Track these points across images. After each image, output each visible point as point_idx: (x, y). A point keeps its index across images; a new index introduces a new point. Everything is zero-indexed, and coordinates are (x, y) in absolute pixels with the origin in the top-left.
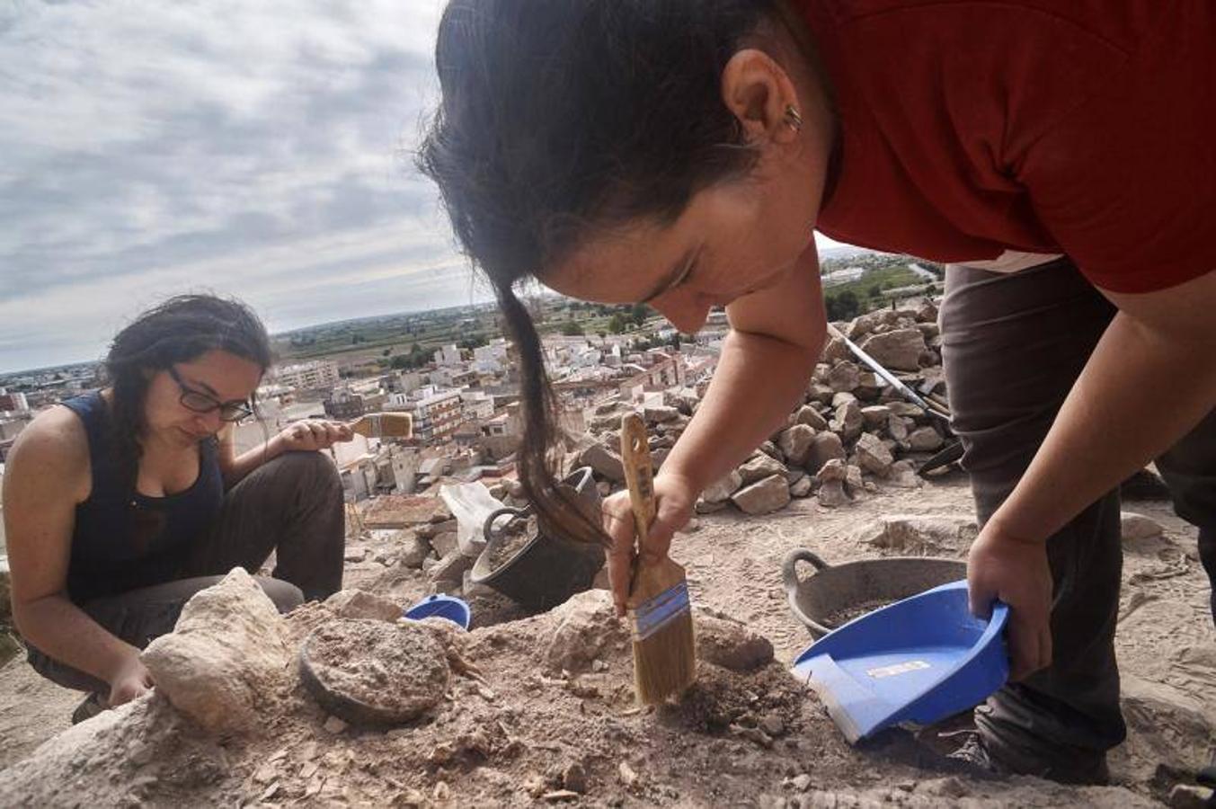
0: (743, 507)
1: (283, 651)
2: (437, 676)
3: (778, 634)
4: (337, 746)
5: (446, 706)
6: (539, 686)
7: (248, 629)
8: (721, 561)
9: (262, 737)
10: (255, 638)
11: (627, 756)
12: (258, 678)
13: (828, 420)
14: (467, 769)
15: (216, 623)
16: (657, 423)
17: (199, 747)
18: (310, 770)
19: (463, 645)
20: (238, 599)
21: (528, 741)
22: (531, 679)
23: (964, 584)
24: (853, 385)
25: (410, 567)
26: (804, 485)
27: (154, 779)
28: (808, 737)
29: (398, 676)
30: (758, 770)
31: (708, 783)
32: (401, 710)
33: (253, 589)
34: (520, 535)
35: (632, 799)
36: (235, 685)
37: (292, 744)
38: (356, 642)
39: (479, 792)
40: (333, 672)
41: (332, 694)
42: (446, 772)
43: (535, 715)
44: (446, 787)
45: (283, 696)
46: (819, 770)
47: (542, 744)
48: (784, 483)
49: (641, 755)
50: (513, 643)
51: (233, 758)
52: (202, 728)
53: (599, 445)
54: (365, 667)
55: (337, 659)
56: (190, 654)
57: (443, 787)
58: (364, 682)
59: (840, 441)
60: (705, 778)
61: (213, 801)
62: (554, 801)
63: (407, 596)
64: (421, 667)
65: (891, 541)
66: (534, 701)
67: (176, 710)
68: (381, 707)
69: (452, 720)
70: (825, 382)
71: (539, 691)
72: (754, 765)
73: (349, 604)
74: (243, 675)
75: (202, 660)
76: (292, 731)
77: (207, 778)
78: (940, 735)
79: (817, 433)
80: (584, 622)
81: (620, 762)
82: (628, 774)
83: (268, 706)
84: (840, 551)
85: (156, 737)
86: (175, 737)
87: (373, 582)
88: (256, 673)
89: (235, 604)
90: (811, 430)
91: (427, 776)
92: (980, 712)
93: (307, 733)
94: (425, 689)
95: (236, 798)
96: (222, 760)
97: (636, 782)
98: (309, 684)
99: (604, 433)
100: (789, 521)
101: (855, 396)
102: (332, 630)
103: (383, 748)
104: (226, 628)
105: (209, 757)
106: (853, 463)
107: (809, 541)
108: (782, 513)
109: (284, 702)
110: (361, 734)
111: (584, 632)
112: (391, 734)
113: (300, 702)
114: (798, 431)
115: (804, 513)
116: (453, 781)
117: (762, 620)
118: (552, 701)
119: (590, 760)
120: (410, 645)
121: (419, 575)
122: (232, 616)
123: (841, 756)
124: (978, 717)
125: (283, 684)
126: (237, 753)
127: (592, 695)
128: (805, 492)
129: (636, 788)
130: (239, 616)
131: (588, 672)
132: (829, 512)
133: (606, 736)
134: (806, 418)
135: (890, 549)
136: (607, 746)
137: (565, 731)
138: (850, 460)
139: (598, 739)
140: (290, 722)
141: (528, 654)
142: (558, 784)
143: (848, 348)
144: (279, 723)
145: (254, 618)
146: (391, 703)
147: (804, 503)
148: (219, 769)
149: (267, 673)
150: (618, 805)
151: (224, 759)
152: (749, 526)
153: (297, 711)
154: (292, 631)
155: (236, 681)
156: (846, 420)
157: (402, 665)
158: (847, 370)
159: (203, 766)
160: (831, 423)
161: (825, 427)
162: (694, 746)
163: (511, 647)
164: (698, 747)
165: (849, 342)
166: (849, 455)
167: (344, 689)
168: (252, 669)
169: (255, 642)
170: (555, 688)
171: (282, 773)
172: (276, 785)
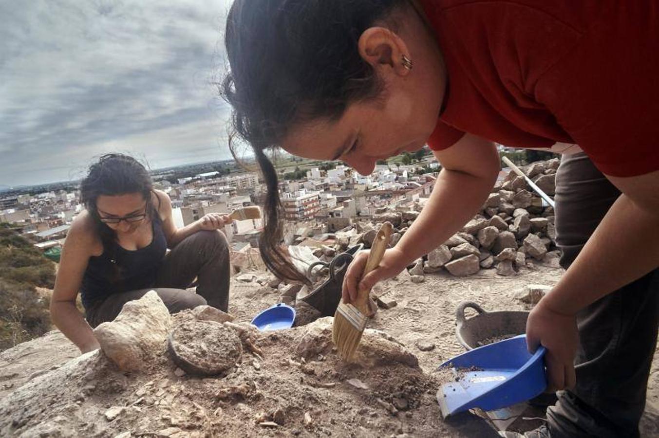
0: (451, 272)
1: (165, 333)
2: (233, 354)
4: (178, 383)
5: (234, 369)
6: (288, 364)
7: (148, 322)
8: (432, 301)
9: (144, 374)
10: (150, 326)
11: (311, 409)
12: (148, 346)
13: (509, 224)
14: (234, 403)
15: (132, 318)
16: (408, 220)
17: (114, 374)
18: (161, 392)
19: (256, 338)
20: (145, 307)
21: (266, 394)
22: (284, 360)
24: (528, 204)
25: (272, 287)
26: (489, 262)
27: (94, 387)
28: (420, 413)
29: (212, 352)
30: (380, 428)
31: (350, 430)
32: (210, 369)
33: (156, 302)
34: (325, 277)
35: (306, 432)
36: (135, 349)
37: (157, 379)
38: (197, 333)
39: (235, 415)
40: (183, 347)
41: (179, 357)
42: (223, 403)
43: (275, 380)
44: (221, 411)
45: (159, 356)
46: (418, 433)
47: (273, 396)
48: (477, 260)
49: (319, 410)
50: (282, 340)
51: (129, 382)
52: (117, 366)
53: (374, 231)
54: (197, 346)
55: (186, 340)
56: (115, 332)
57: (219, 410)
58: (195, 354)
59: (514, 237)
60: (350, 427)
61: (117, 401)
62: (265, 427)
63: (269, 302)
64: (225, 349)
65: (532, 300)
66: (283, 372)
67: (107, 357)
68: (200, 367)
69: (234, 378)
70: (510, 202)
71: (287, 367)
72: (378, 424)
73: (203, 312)
74: (139, 344)
75: (120, 336)
76: (160, 373)
77: (117, 390)
79: (500, 232)
80: (317, 334)
81: (306, 412)
82: (308, 418)
83: (150, 359)
84: (502, 303)
85: (98, 368)
86: (104, 369)
87: (254, 293)
88: (146, 343)
89: (143, 309)
90: (497, 230)
91: (214, 403)
92: (550, 409)
93: (165, 374)
94: (225, 360)
95: (126, 401)
96: (123, 382)
97: (311, 424)
98: (171, 352)
99: (378, 224)
100: (476, 282)
101: (528, 211)
102: (188, 325)
103: (198, 387)
104: (137, 321)
105: (119, 380)
106: (521, 251)
107: (485, 295)
108: (474, 277)
109: (159, 358)
110: (191, 378)
111: (316, 339)
112: (205, 380)
113: (166, 359)
114: (488, 230)
115: (486, 278)
116: (226, 408)
117: (448, 337)
118: (292, 373)
119: (290, 408)
120: (223, 337)
121: (276, 292)
122: (141, 315)
123: (433, 427)
124: (548, 410)
125: (160, 349)
126: (132, 380)
127: (311, 373)
128: (490, 266)
129: (310, 427)
130: (144, 315)
131: (315, 361)
132: (502, 278)
133: (304, 397)
134: (495, 223)
135: (531, 305)
136: (302, 403)
137: (285, 391)
138: (520, 248)
139: (299, 398)
140: (160, 368)
141: (288, 347)
142: (270, 418)
143: (527, 182)
144: (154, 368)
145: (153, 317)
146: (206, 365)
147: (487, 272)
148: (122, 386)
149: (153, 343)
150: (297, 434)
151: (125, 382)
152: (452, 282)
153: (164, 363)
154: (174, 323)
155: (135, 346)
156: (519, 225)
157: (215, 347)
158: (526, 196)
159: (115, 384)
160: (511, 227)
161: (506, 229)
162: (351, 409)
163: (280, 341)
164: (352, 410)
165: (527, 179)
166: (519, 246)
167: (185, 356)
168: (145, 342)
169: (150, 328)
170: (295, 367)
171: (148, 392)
172: (143, 398)
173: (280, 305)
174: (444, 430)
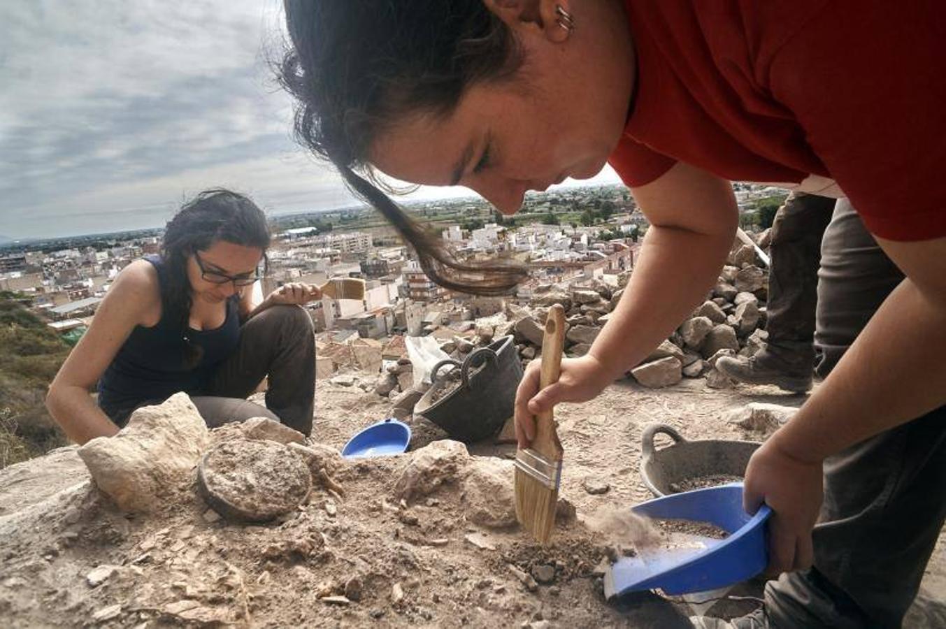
0: (640, 381)
1: (196, 456)
2: (296, 492)
3: (640, 489)
4: (207, 532)
5: (296, 514)
6: (380, 509)
7: (168, 439)
8: (610, 422)
9: (158, 517)
10: (172, 445)
11: (405, 579)
12: (165, 475)
13: (728, 315)
14: (289, 565)
15: (144, 433)
16: (582, 304)
17: (110, 517)
18: (179, 545)
19: (336, 468)
20: (166, 416)
21: (339, 553)
22: (375, 503)
23: (741, 484)
24: (756, 287)
25: (381, 395)
26: (696, 368)
27: (76, 535)
28: (572, 589)
29: (262, 488)
30: (508, 610)
31: (461, 612)
32: (259, 513)
33: (187, 410)
34: (456, 382)
35: (393, 613)
36: (143, 478)
37: (176, 525)
38: (244, 458)
39: (288, 584)
40: (219, 478)
41: (211, 494)
42: (272, 565)
43: (356, 533)
44: (268, 577)
45: (182, 490)
46: (565, 619)
47: (348, 558)
48: (678, 364)
49: (417, 579)
50: (375, 472)
51: (133, 529)
52: (116, 505)
53: (531, 318)
54: (241, 478)
55: (225, 469)
56: (113, 453)
57: (266, 575)
58: (235, 489)
59: (734, 334)
60: (461, 607)
61: (111, 556)
62: (329, 603)
63: (375, 416)
64: (283, 483)
65: (756, 425)
66: (371, 520)
67: (99, 489)
68: (243, 508)
69: (294, 526)
70: (731, 282)
71: (378, 513)
72: (505, 605)
73: (256, 428)
74: (151, 472)
75: (122, 459)
76: (181, 516)
77: (113, 539)
78: (731, 597)
79: (715, 326)
80: (426, 465)
81: (396, 583)
82: (398, 592)
83: (169, 495)
84: (712, 428)
85: (85, 506)
86: (95, 508)
88: (164, 472)
89: (164, 420)
90: (709, 322)
91: (259, 565)
92: (771, 585)
93: (189, 518)
94: (282, 500)
95: (125, 557)
96: (124, 529)
97: (401, 601)
98: (200, 486)
99: (537, 308)
100: (676, 396)
101: (756, 296)
102: (230, 446)
103: (239, 538)
104: (151, 436)
105: (118, 526)
107: (687, 415)
108: (673, 389)
109: (182, 494)
110: (228, 526)
111: (425, 473)
112: (249, 529)
113: (193, 496)
114: (697, 322)
115: (691, 391)
116: (276, 572)
117: (630, 475)
118: (384, 522)
119: (372, 576)
120: (282, 465)
121: (386, 402)
122: (157, 428)
123: (590, 611)
124: (767, 587)
125: (186, 481)
126: (137, 525)
127: (413, 523)
128: (697, 374)
129: (400, 606)
130: (164, 429)
131: (421, 504)
132: (714, 393)
133: (394, 560)
134: (708, 312)
135: (753, 432)
136: (391, 569)
137: (367, 550)
138: (743, 350)
139: (387, 561)
140: (183, 508)
141: (383, 482)
142: (339, 591)
143: (756, 254)
144: (173, 509)
145: (177, 431)
146: (253, 506)
147: (692, 383)
148: (120, 535)
149: (175, 471)
150: (378, 616)
151: (126, 528)
152: (641, 396)
153: (189, 501)
154: (212, 442)
155: (145, 475)
156: (743, 316)
157: (268, 480)
158: (754, 274)
159: (110, 531)
160: (731, 318)
161: (723, 321)
162: (466, 579)
163: (372, 475)
164: (469, 581)
165: (758, 249)
166: (742, 347)
167: (221, 491)
168: (161, 469)
169: (171, 448)
170: (389, 513)
171: (159, 545)
172: (149, 554)
173: (389, 420)
174: (604, 616)
